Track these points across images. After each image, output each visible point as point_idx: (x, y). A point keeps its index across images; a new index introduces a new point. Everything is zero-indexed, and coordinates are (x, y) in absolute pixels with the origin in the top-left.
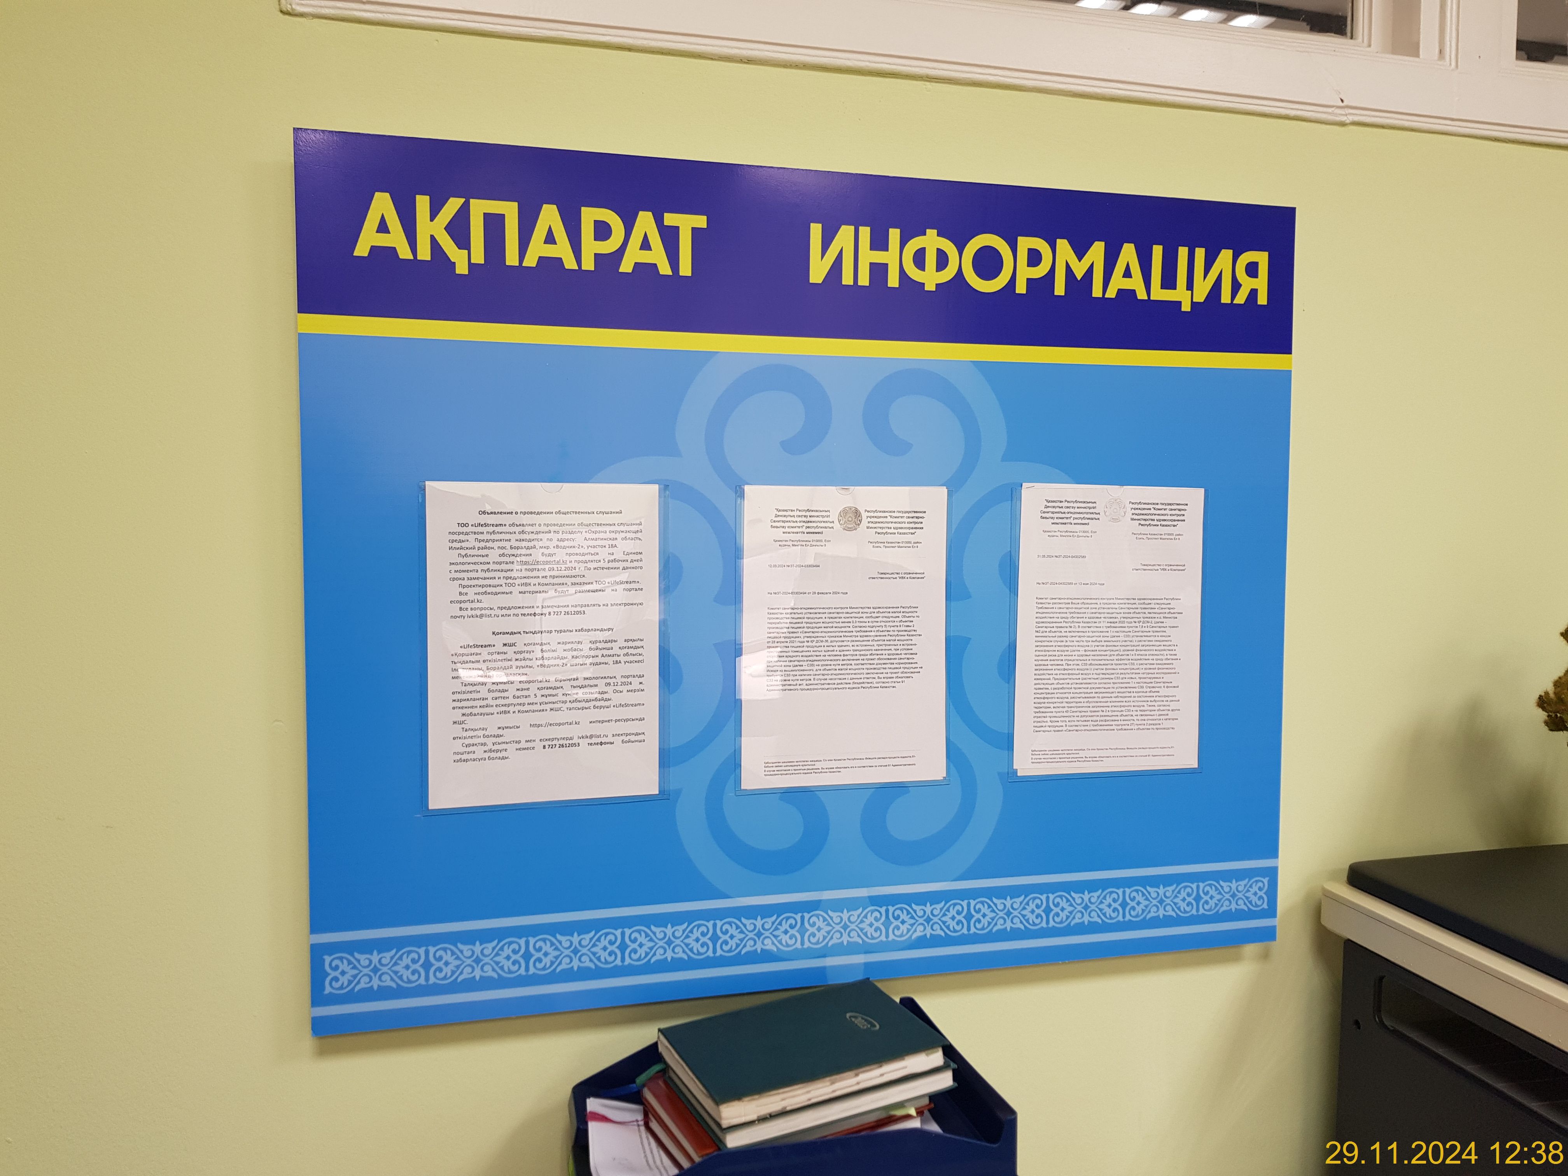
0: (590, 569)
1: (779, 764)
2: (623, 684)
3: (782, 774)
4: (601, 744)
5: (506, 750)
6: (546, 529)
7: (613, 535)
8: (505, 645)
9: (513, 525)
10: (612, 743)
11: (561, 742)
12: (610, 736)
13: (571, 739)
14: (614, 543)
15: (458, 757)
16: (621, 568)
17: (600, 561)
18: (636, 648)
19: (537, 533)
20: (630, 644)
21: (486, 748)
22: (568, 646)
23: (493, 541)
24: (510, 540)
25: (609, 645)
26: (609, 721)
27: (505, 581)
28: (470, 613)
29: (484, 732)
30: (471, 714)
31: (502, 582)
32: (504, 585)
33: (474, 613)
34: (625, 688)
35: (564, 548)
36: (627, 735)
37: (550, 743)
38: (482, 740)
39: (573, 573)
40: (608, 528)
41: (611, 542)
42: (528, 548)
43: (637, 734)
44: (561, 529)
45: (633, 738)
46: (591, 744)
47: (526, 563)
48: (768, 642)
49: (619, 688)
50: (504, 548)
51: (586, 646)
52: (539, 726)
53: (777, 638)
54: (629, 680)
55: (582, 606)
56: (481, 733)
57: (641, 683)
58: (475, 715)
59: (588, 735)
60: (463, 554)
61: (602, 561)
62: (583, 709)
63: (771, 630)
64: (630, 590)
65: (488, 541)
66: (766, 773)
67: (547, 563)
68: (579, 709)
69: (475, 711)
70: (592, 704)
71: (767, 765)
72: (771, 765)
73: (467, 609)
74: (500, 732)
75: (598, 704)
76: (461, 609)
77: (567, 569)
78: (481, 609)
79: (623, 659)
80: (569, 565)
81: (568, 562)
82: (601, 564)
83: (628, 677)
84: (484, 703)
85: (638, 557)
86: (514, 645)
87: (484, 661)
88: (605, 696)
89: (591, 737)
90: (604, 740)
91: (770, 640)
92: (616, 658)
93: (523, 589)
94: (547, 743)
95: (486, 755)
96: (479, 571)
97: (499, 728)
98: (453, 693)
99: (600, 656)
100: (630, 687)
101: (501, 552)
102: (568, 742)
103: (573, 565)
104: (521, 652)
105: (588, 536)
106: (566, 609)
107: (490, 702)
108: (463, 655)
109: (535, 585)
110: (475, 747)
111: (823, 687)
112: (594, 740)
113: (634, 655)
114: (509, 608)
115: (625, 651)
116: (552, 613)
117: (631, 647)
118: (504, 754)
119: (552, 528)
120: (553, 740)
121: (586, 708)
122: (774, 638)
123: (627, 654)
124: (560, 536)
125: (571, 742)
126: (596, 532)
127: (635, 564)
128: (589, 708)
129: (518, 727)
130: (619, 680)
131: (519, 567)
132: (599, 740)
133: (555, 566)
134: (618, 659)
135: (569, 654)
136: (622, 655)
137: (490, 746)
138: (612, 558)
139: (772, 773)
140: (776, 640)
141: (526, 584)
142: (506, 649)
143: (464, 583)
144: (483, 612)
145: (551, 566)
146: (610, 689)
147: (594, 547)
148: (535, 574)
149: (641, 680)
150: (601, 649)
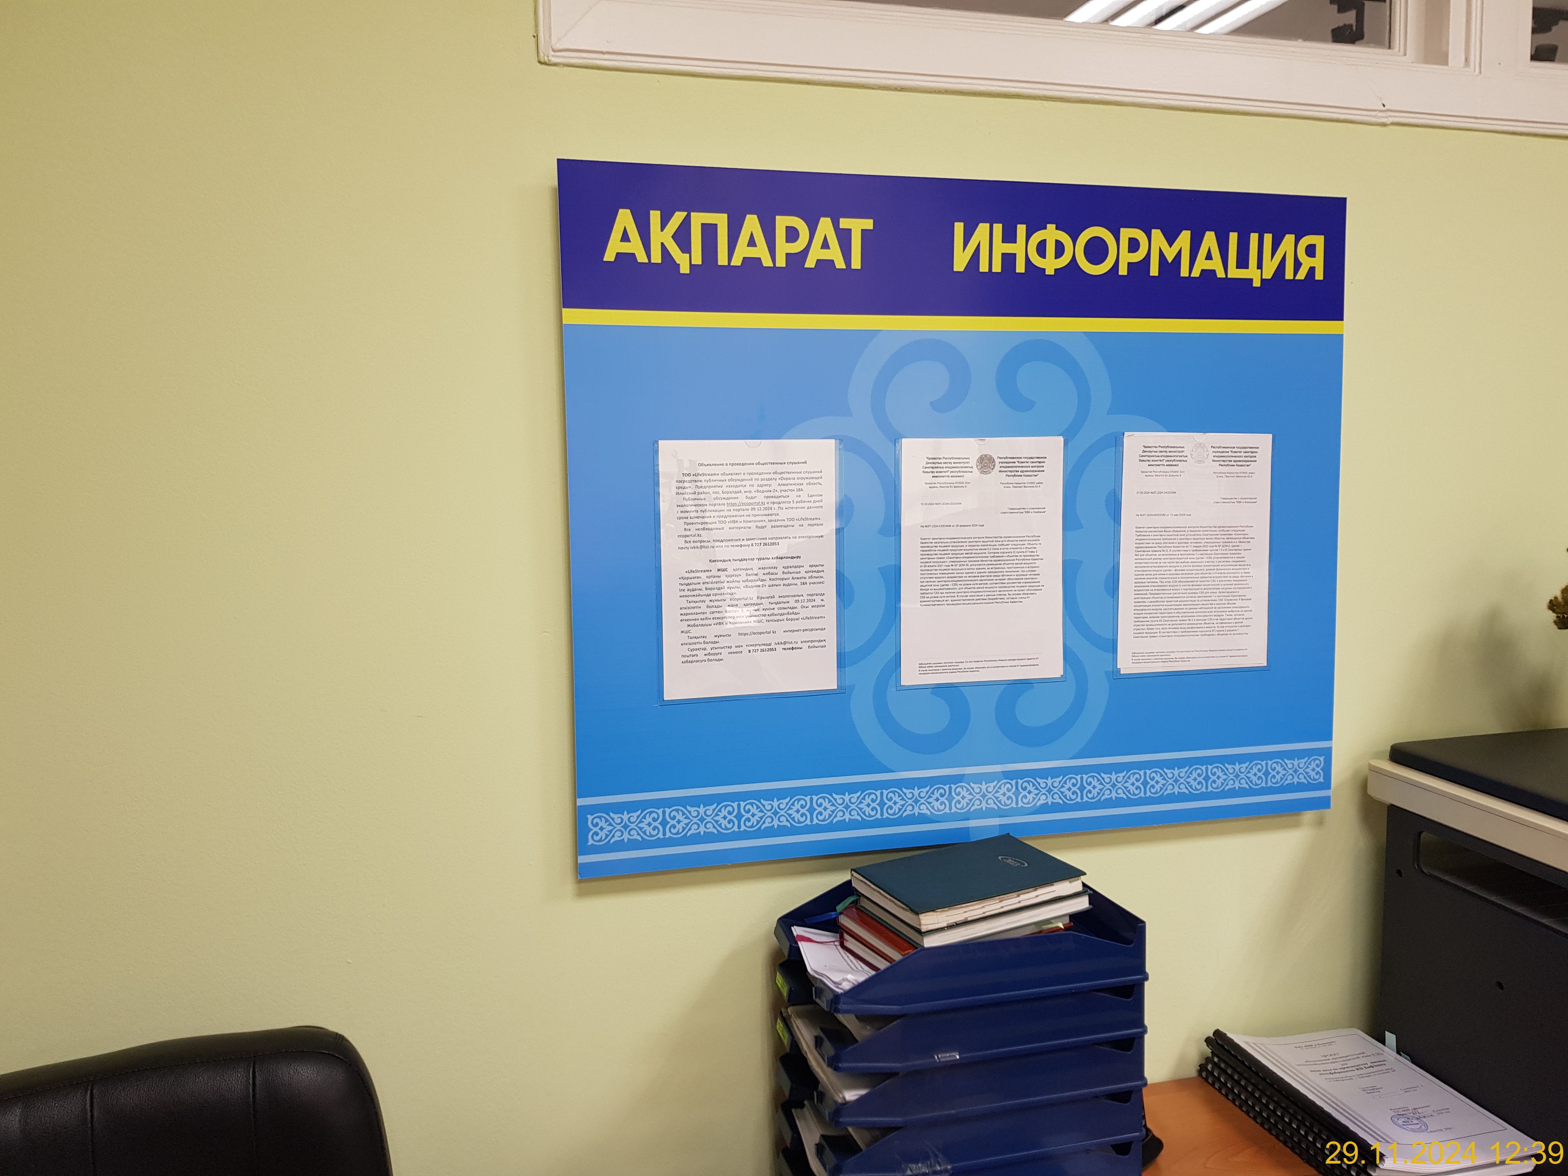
0: (782, 509)
1: (931, 665)
2: (809, 601)
3: (932, 673)
4: (793, 649)
5: (721, 654)
6: (749, 477)
7: (800, 481)
8: (719, 570)
9: (724, 474)
10: (800, 648)
11: (762, 647)
12: (799, 642)
13: (770, 645)
14: (801, 487)
15: (685, 659)
16: (806, 508)
17: (790, 502)
18: (818, 572)
19: (742, 480)
20: (814, 569)
21: (706, 652)
22: (766, 571)
23: (710, 487)
24: (722, 487)
25: (798, 570)
26: (798, 631)
27: (719, 519)
28: (692, 545)
29: (704, 639)
30: (694, 625)
31: (716, 520)
32: (718, 522)
33: (695, 544)
34: (810, 604)
35: (763, 492)
36: (812, 641)
37: (754, 648)
38: (703, 646)
39: (770, 512)
40: (796, 476)
41: (798, 487)
42: (736, 493)
43: (820, 641)
44: (760, 477)
45: (816, 644)
46: (785, 649)
47: (733, 505)
48: (921, 566)
49: (805, 604)
50: (717, 493)
51: (780, 570)
52: (746, 634)
53: (928, 562)
54: (814, 597)
55: (776, 538)
56: (701, 640)
57: (822, 600)
58: (697, 626)
59: (783, 642)
60: (687, 498)
61: (792, 502)
62: (778, 621)
63: (924, 557)
64: (813, 525)
65: (705, 487)
66: (921, 672)
67: (750, 504)
68: (775, 621)
69: (697, 623)
70: (785, 617)
71: (920, 666)
72: (924, 666)
73: (690, 542)
74: (717, 639)
75: (790, 617)
76: (686, 542)
77: (766, 509)
78: (701, 542)
79: (808, 581)
80: (766, 505)
81: (766, 503)
82: (791, 505)
83: (812, 595)
84: (704, 616)
85: (819, 498)
86: (725, 570)
87: (703, 583)
88: (795, 610)
89: (785, 643)
90: (795, 646)
91: (923, 564)
92: (803, 580)
93: (732, 525)
94: (751, 648)
95: (706, 658)
96: (699, 511)
97: (716, 636)
98: (681, 608)
99: (791, 579)
100: (814, 603)
101: (715, 496)
102: (768, 647)
103: (771, 505)
104: (731, 576)
105: (781, 482)
106: (765, 541)
107: (708, 615)
108: (688, 578)
109: (741, 522)
110: (698, 651)
111: (965, 602)
112: (787, 646)
113: (816, 578)
114: (722, 541)
115: (810, 574)
116: (754, 545)
117: (815, 571)
118: (719, 657)
119: (754, 477)
120: (756, 645)
121: (781, 621)
122: (926, 562)
123: (811, 577)
124: (760, 483)
125: (769, 647)
126: (787, 479)
127: (818, 504)
128: (783, 620)
129: (729, 636)
130: (806, 598)
131: (729, 508)
132: (791, 646)
133: (756, 507)
134: (804, 581)
135: (767, 577)
136: (807, 578)
137: (709, 651)
138: (799, 499)
139: (925, 672)
140: (927, 564)
141: (734, 522)
142: (720, 573)
143: (689, 521)
144: (703, 544)
145: (753, 507)
146: (799, 605)
147: (785, 491)
148: (741, 513)
149: (822, 597)
150: (791, 573)
